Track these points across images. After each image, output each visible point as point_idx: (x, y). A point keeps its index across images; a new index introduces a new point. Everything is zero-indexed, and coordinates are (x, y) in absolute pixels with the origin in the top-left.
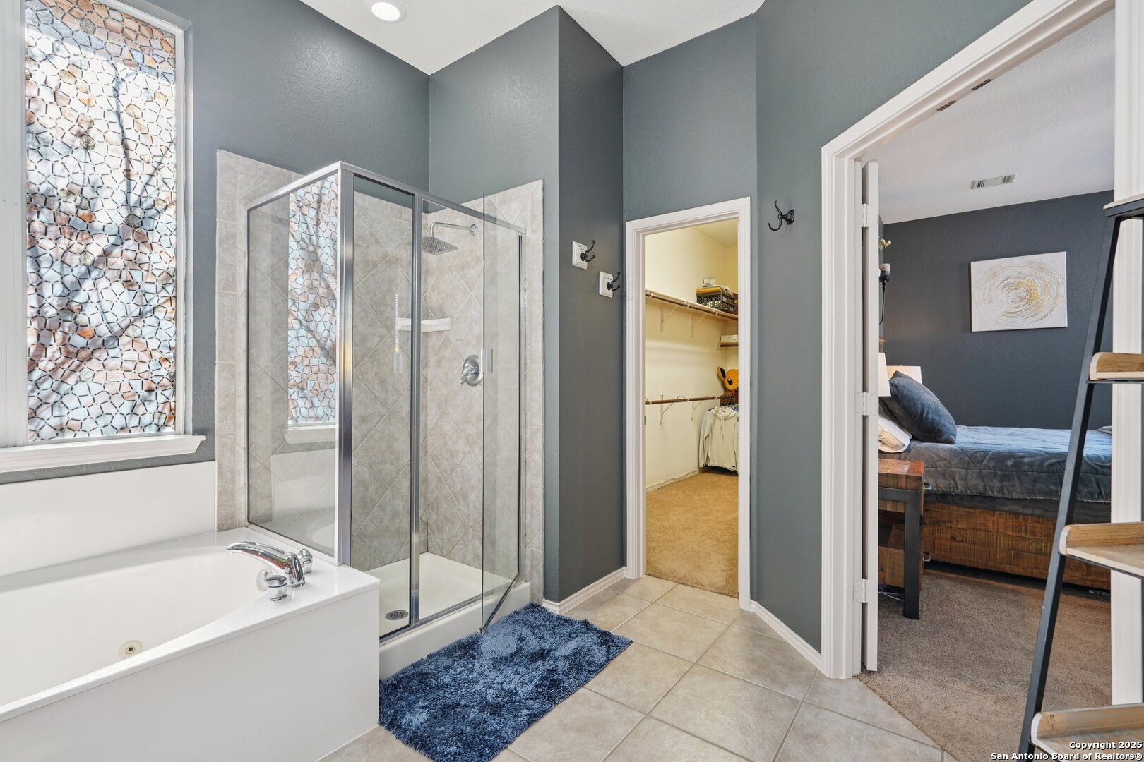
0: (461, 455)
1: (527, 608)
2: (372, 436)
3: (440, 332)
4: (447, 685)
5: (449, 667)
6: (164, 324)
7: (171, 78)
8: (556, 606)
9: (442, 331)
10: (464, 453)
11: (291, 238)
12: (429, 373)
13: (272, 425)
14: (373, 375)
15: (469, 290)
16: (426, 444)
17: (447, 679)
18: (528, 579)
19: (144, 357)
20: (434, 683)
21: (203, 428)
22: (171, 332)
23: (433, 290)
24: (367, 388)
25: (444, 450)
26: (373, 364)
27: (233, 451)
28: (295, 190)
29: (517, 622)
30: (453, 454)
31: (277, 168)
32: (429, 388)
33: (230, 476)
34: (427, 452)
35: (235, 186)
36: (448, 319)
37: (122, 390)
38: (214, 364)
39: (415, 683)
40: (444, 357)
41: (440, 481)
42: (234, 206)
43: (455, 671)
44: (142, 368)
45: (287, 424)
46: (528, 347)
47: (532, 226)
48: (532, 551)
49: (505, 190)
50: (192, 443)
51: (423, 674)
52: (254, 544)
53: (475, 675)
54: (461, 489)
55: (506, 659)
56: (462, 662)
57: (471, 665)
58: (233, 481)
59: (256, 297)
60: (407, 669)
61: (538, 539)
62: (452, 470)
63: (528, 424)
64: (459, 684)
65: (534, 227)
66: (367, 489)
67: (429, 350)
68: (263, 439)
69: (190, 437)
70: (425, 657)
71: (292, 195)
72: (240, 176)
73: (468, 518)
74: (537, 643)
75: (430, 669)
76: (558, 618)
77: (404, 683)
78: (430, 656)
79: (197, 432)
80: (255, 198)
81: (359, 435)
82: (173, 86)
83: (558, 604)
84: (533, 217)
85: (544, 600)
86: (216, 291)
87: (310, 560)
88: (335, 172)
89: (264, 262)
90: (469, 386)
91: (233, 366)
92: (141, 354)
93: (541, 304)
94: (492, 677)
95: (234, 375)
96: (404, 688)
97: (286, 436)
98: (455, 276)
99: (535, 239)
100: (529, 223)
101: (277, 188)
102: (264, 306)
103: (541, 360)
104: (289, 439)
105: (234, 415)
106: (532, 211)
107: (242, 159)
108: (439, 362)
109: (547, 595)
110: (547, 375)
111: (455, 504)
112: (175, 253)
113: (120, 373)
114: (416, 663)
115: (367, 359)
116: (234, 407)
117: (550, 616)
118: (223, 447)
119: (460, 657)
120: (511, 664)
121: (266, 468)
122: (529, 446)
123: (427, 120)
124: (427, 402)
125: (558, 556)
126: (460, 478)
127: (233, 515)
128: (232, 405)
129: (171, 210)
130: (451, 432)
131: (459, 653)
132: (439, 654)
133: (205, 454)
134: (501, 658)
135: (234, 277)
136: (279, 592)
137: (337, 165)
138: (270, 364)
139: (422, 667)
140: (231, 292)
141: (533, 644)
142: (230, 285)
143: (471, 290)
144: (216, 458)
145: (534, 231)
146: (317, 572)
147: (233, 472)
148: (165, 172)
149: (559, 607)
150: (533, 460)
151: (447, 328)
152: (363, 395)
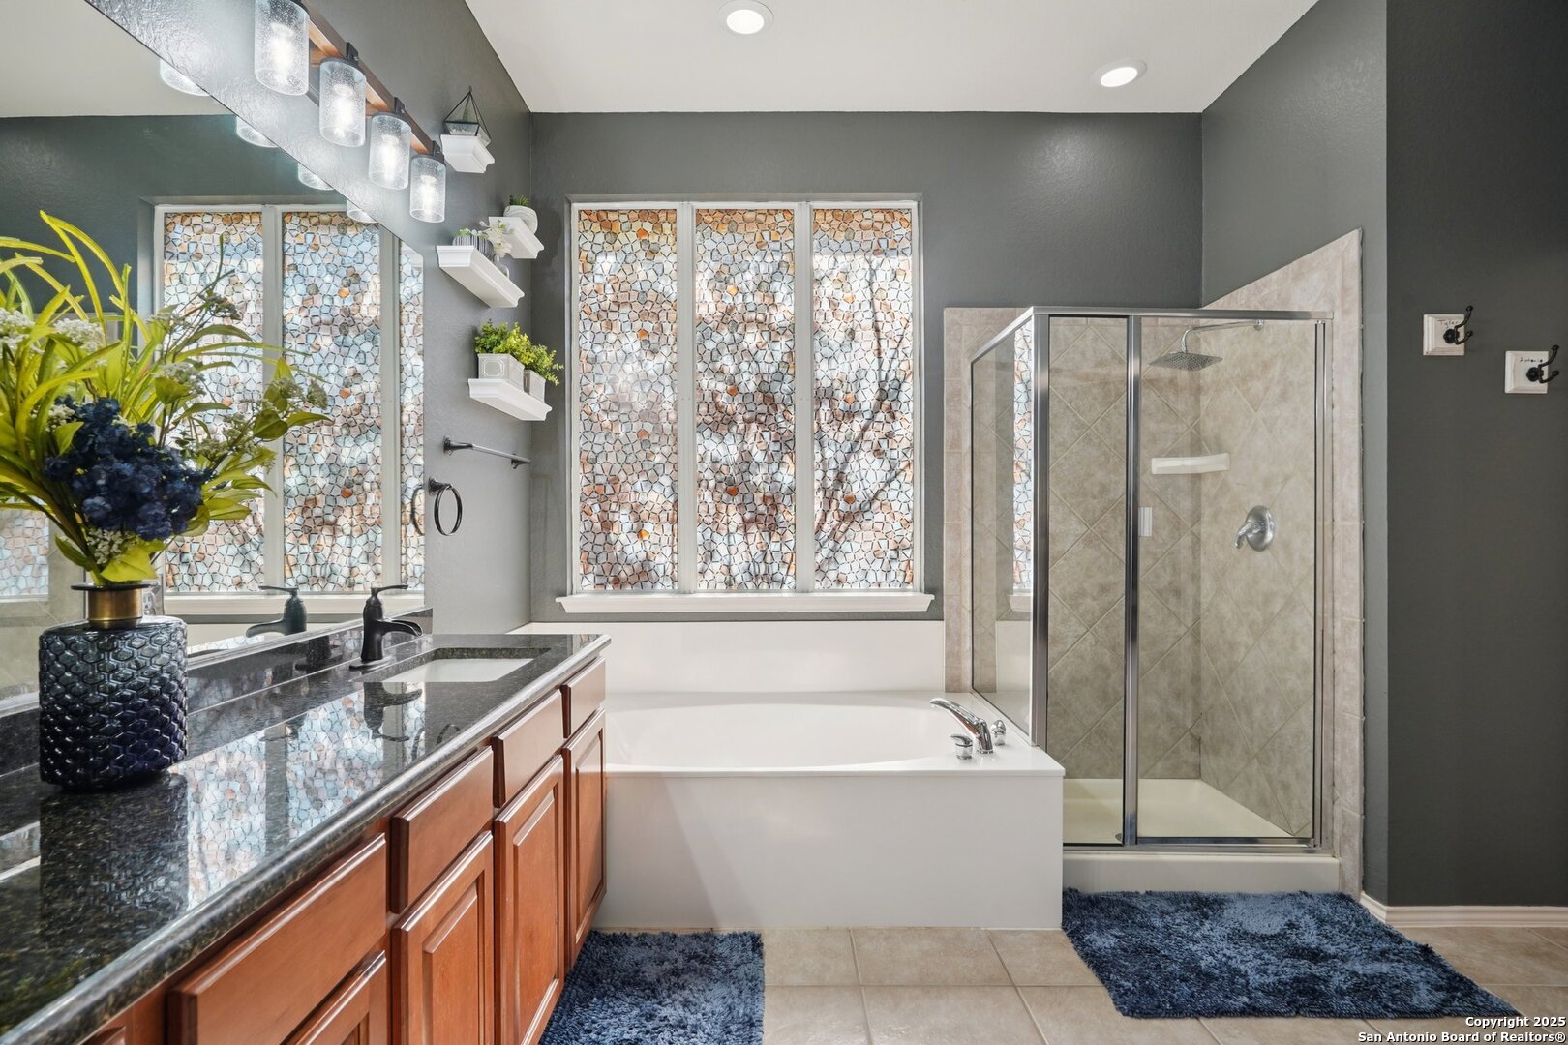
0: (1242, 650)
1: (1328, 895)
2: (1115, 611)
3: (1217, 474)
4: (1154, 928)
5: (1168, 914)
6: (905, 487)
7: (908, 251)
8: (1382, 909)
9: (1219, 472)
10: (1247, 647)
11: (1017, 381)
12: (1203, 530)
13: (997, 589)
14: (1117, 534)
15: (1252, 410)
16: (1199, 629)
17: (1158, 923)
18: (1337, 853)
19: (889, 518)
20: (1139, 918)
21: (933, 587)
22: (910, 493)
23: (1208, 415)
24: (1108, 551)
25: (1221, 641)
26: (1116, 520)
27: (959, 614)
28: (1019, 327)
29: (1301, 906)
30: (1232, 646)
31: (1000, 309)
32: (1202, 552)
33: (956, 638)
34: (1199, 641)
35: (960, 341)
36: (1225, 455)
37: (874, 549)
38: (942, 524)
39: (1116, 911)
40: (1221, 508)
41: (1216, 683)
42: (959, 362)
43: (1174, 920)
44: (888, 528)
45: (1012, 589)
46: (1337, 494)
47: (1343, 306)
48: (1343, 811)
49: (1301, 256)
50: (924, 601)
51: (1130, 906)
52: (958, 706)
53: (1198, 934)
54: (1242, 699)
55: (1253, 937)
56: (1187, 915)
57: (1198, 924)
58: (959, 642)
59: (980, 453)
60: (1115, 894)
61: (1354, 794)
62: (1231, 670)
63: (1337, 613)
64: (1171, 934)
65: (1347, 306)
66: (1109, 676)
67: (1204, 499)
68: (988, 603)
69: (923, 595)
70: (1142, 892)
71: (1018, 332)
72: (965, 329)
73: (1252, 741)
74: (1317, 941)
75: (1142, 905)
76: (1379, 926)
77: (1104, 905)
78: (1149, 893)
79: (928, 591)
80: (978, 348)
81: (1097, 607)
82: (910, 258)
83: (1386, 908)
84: (1345, 290)
85: (1363, 894)
86: (945, 451)
87: (1002, 732)
88: (1029, 319)
89: (988, 413)
90: (1254, 551)
91: (959, 526)
92: (887, 516)
93: (1356, 426)
94: (1221, 946)
95: (959, 535)
96: (1102, 909)
97: (1011, 601)
98: (1236, 392)
99: (1347, 326)
100: (1338, 302)
101: (1000, 330)
102: (989, 462)
103: (1357, 513)
104: (1014, 606)
105: (960, 575)
106: (1343, 281)
107: (967, 310)
108: (1215, 515)
109: (1365, 886)
110: (1368, 537)
111: (1234, 718)
112: (913, 418)
113: (872, 533)
114: (1128, 893)
115: (1108, 515)
116: (960, 568)
117: (1366, 917)
118: (950, 608)
119: (1188, 910)
120: (1257, 945)
121: (990, 634)
122: (1338, 647)
123: (1199, 179)
124: (1199, 570)
125: (1387, 829)
126: (1241, 683)
127: (959, 679)
128: (958, 565)
129: (909, 380)
130: (1230, 615)
131: (1189, 905)
132: (1161, 895)
133: (934, 613)
134: (1245, 933)
135: (959, 434)
136: (965, 752)
137: (1030, 311)
138: (994, 523)
139: (1135, 900)
140: (957, 450)
141: (1311, 938)
142: (956, 443)
143: (1256, 411)
144: (945, 618)
145: (1346, 312)
146: (1009, 746)
147: (959, 634)
148: (906, 343)
149: (1388, 912)
150: (1344, 670)
151: (1223, 468)
152: (1103, 559)
